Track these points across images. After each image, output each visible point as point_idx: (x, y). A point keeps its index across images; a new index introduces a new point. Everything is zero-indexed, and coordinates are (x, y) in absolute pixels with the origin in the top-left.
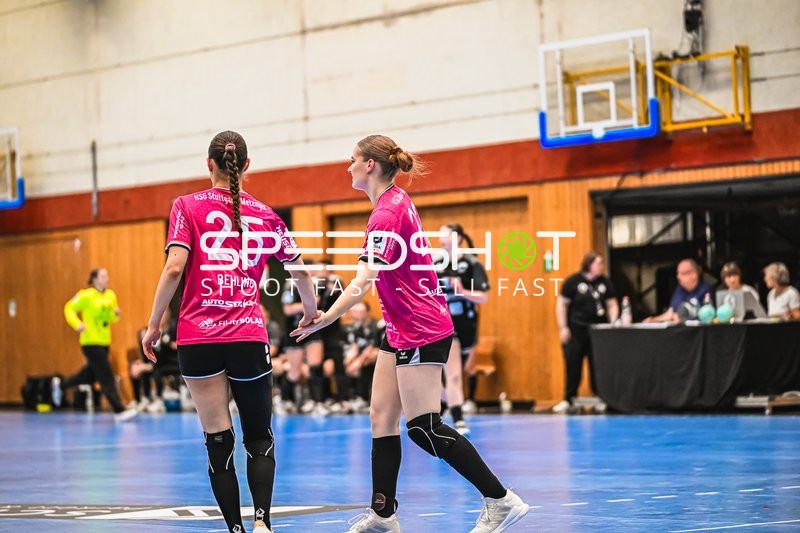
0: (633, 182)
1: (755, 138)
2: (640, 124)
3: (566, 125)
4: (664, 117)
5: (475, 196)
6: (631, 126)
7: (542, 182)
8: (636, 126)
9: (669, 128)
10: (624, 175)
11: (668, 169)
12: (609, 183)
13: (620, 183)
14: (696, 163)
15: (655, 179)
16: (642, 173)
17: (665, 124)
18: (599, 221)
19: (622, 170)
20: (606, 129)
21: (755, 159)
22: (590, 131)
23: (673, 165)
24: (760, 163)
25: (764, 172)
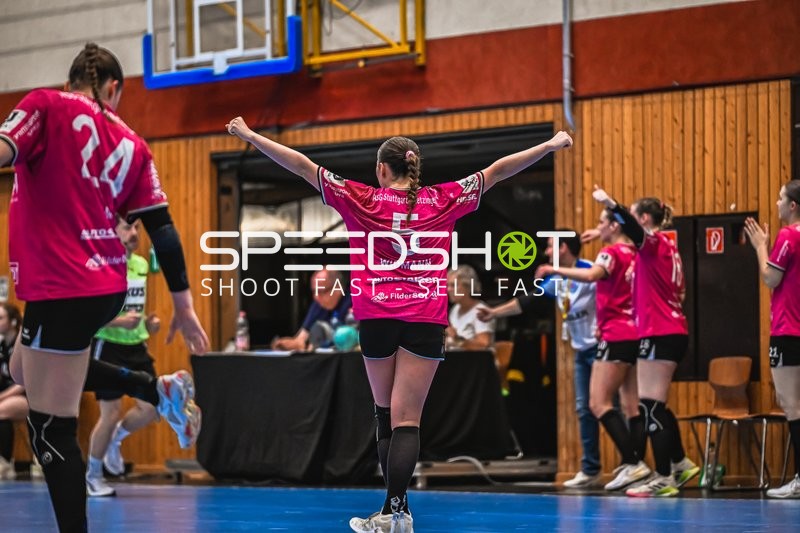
1: (430, 78)
2: (274, 56)
3: (178, 56)
4: (309, 46)
6: (263, 57)
8: (269, 58)
9: (316, 60)
11: (314, 124)
12: (236, 143)
14: (350, 115)
15: (297, 137)
17: (311, 55)
18: (225, 199)
20: (229, 61)
21: (430, 109)
22: (210, 63)
23: (321, 118)
24: (434, 114)
25: (440, 129)
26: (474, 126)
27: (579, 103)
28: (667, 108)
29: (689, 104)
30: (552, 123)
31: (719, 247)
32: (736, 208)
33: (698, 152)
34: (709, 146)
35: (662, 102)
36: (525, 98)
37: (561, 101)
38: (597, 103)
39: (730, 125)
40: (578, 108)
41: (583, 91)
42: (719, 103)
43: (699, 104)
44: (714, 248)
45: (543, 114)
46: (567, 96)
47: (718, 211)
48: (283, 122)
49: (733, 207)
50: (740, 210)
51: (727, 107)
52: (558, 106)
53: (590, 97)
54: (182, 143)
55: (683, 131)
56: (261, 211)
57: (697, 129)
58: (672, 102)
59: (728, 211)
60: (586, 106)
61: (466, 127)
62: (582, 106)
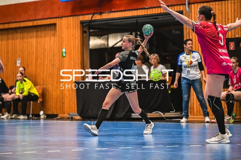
0: (97, 17)
5: (36, 23)
7: (62, 17)
10: (94, 14)
11: (111, 12)
12: (88, 18)
13: (92, 18)
14: (122, 9)
15: (106, 16)
16: (101, 13)
18: (85, 34)
19: (92, 12)
21: (146, 7)
23: (113, 10)
24: (147, 9)
25: (149, 13)
26: (159, 12)
27: (191, 5)
28: (217, 6)
29: (223, 5)
30: (183, 11)
31: (233, 48)
32: (238, 36)
33: (227, 20)
34: (230, 17)
35: (215, 4)
36: (174, 4)
37: (185, 4)
38: (196, 5)
39: (236, 11)
40: (190, 6)
41: (191, 2)
42: (233, 5)
43: (226, 5)
44: (232, 48)
45: (180, 8)
46: (187, 3)
47: (233, 37)
48: (102, 11)
49: (237, 36)
50: (239, 37)
51: (235, 6)
52: (184, 6)
53: (194, 3)
54: (71, 18)
55: (222, 13)
56: (96, 38)
57: (226, 13)
58: (219, 4)
59: (236, 37)
60: (193, 6)
61: (157, 12)
62: (191, 6)
